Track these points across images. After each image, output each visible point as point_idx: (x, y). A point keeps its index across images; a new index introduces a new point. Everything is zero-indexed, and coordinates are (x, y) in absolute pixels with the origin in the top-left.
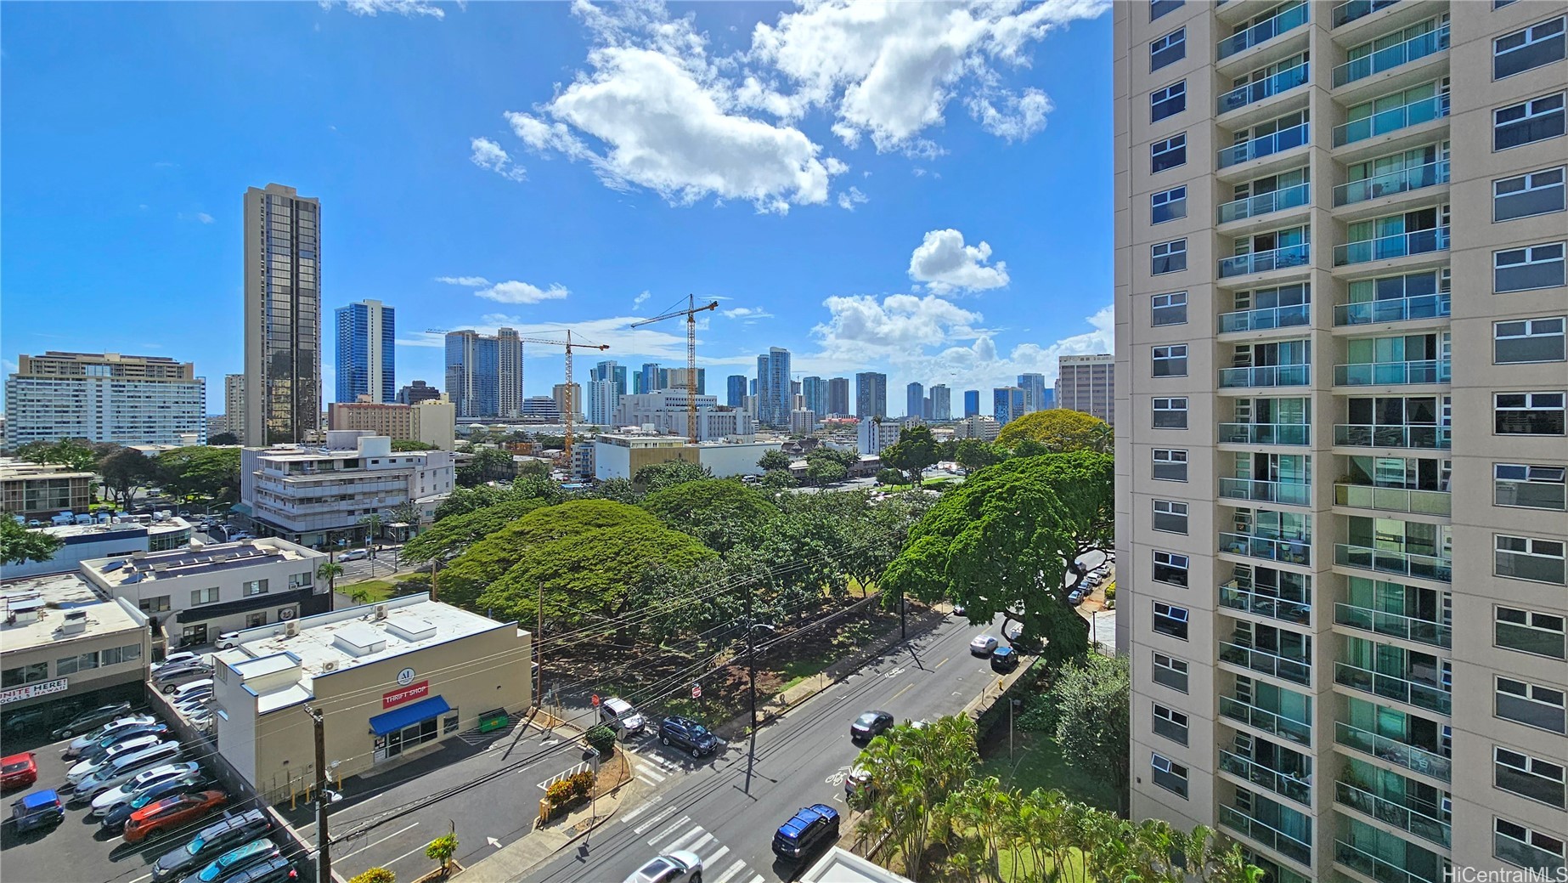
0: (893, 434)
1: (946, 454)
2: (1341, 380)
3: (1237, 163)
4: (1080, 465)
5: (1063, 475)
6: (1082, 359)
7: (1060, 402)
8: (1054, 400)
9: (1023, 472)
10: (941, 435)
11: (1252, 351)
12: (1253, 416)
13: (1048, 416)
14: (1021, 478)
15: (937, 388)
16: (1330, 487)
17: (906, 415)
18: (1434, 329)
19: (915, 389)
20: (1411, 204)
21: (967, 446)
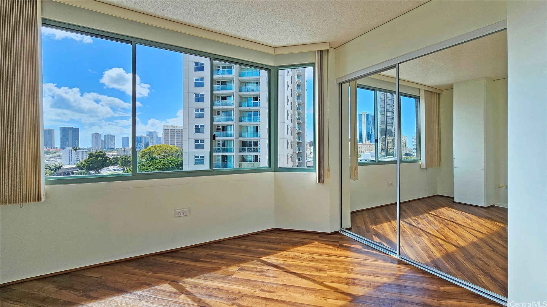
0: (84, 155)
1: (113, 163)
2: (241, 136)
4: (172, 162)
5: (166, 166)
6: (172, 127)
7: (164, 141)
8: (161, 141)
9: (150, 166)
10: (110, 155)
11: (221, 127)
12: (221, 145)
13: (159, 147)
14: (150, 168)
15: (108, 135)
16: (238, 163)
17: (91, 147)
18: (258, 125)
19: (96, 136)
20: (254, 95)
21: (124, 159)
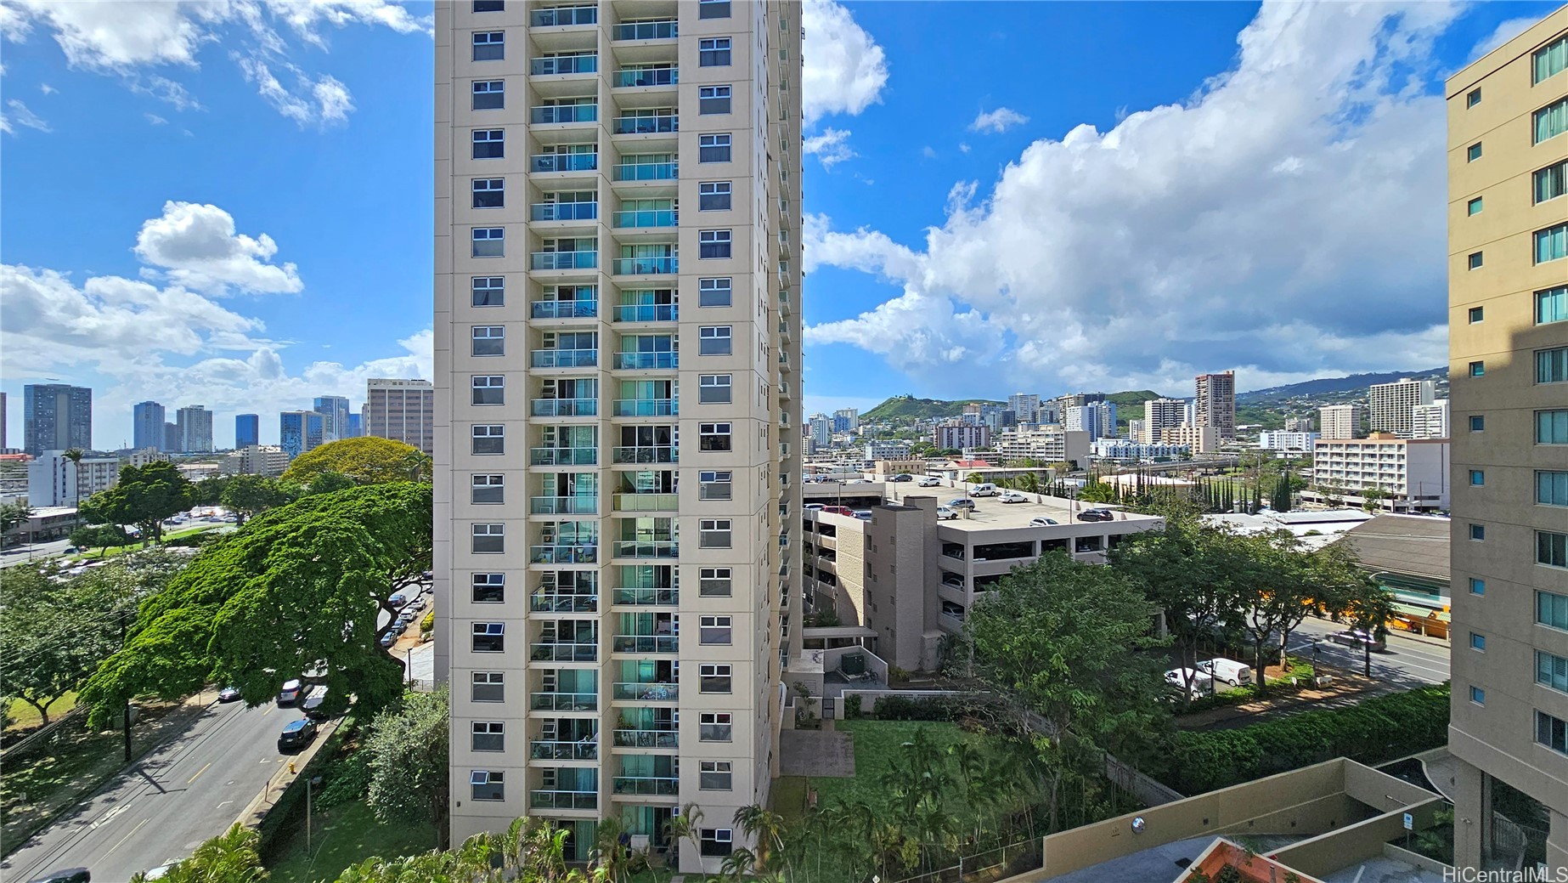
0: (106, 474)
1: (206, 497)
2: (618, 413)
3: (545, 219)
4: (395, 496)
5: (375, 509)
6: (395, 384)
7: (369, 428)
8: (361, 427)
9: (323, 510)
10: (195, 473)
11: (556, 385)
12: (557, 441)
13: (354, 444)
14: (323, 518)
15: (190, 410)
16: (610, 496)
17: (131, 446)
18: (669, 377)
19: (148, 413)
21: (240, 485)
